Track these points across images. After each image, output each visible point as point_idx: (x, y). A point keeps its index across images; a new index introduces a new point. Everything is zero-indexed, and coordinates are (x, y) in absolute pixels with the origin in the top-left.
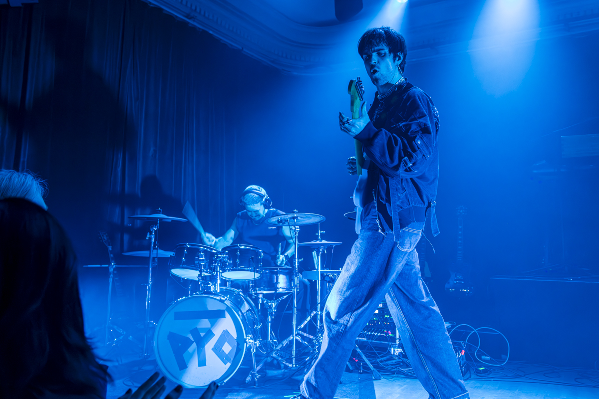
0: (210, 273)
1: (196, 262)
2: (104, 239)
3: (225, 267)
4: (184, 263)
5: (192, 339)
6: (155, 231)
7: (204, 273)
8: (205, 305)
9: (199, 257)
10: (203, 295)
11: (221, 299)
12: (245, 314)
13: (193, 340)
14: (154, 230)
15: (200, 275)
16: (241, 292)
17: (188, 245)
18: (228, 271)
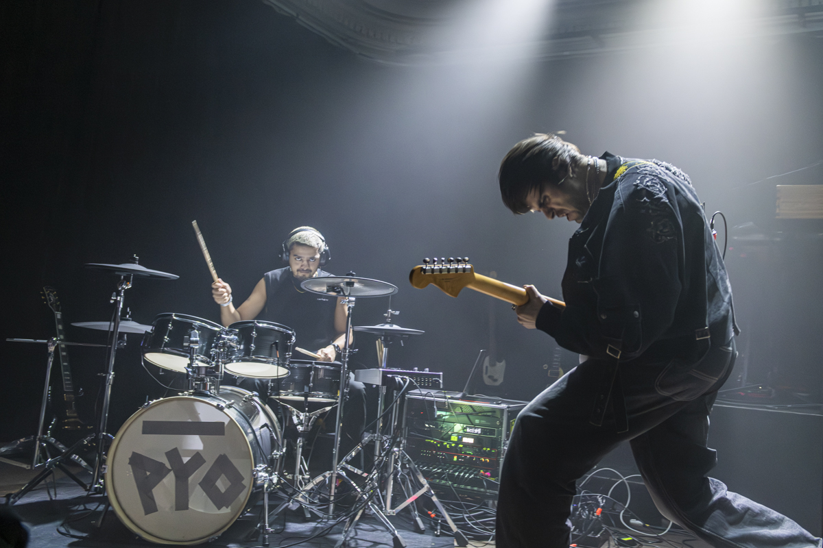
0: (208, 363)
1: (185, 344)
2: (50, 300)
3: (231, 355)
4: (167, 345)
5: (168, 466)
6: (127, 291)
7: (197, 362)
8: (194, 412)
9: (190, 337)
10: (192, 397)
11: (218, 405)
12: (257, 433)
13: (170, 468)
14: (123, 288)
15: (190, 366)
16: (256, 396)
17: (176, 316)
18: (238, 361)
